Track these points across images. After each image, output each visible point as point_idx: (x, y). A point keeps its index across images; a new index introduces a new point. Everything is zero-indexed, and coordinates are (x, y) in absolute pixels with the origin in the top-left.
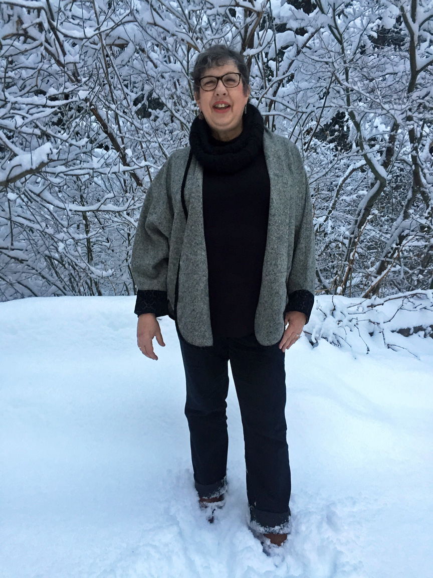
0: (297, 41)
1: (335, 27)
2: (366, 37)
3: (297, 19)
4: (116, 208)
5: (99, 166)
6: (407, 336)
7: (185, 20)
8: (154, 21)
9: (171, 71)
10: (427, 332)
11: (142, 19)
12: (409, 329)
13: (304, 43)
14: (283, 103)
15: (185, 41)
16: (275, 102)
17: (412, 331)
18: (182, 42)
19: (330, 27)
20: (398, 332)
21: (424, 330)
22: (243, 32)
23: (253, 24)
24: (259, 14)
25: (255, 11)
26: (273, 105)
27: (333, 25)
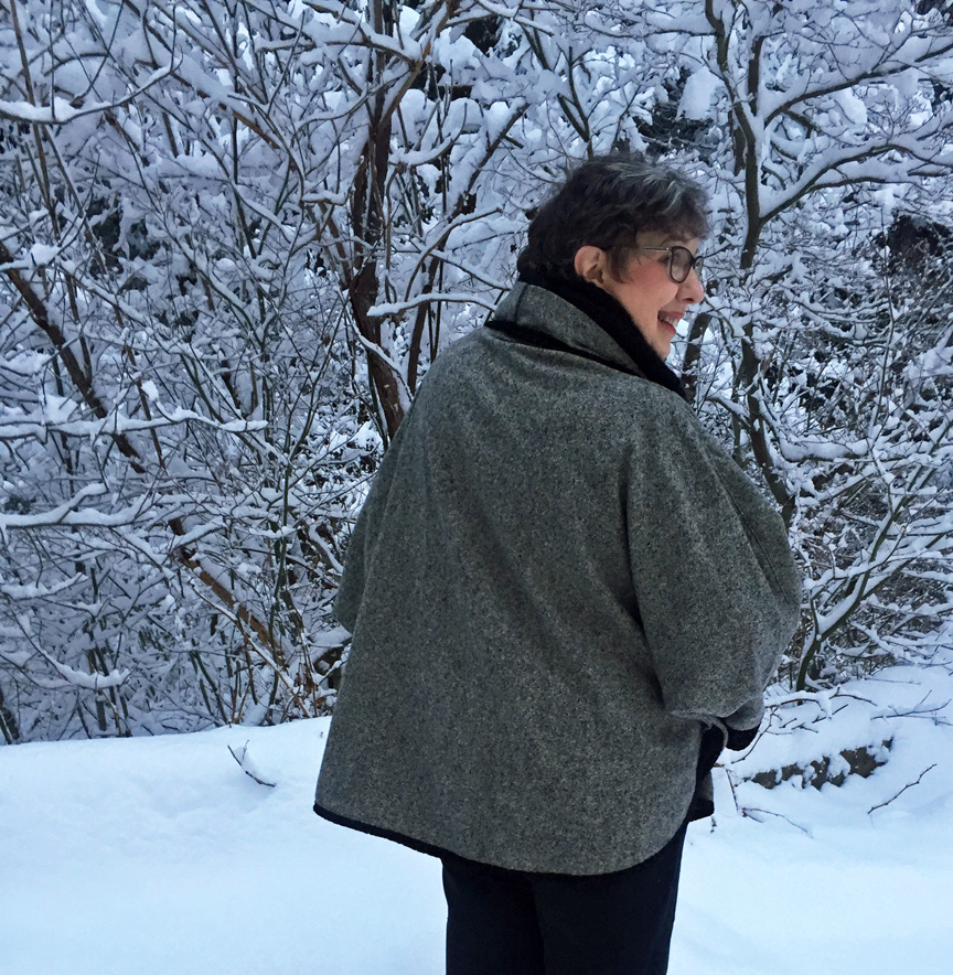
0: (485, 123)
1: (572, 100)
2: (630, 123)
3: (491, 78)
4: (104, 518)
5: (64, 417)
6: (770, 788)
7: (225, 59)
8: (152, 56)
9: (187, 173)
10: (807, 775)
11: (123, 50)
12: (774, 773)
13: (501, 130)
14: (463, 266)
15: (229, 109)
16: (443, 261)
17: (779, 776)
18: (221, 111)
19: (561, 99)
20: (754, 781)
21: (801, 772)
22: (372, 100)
23: (399, 85)
24: (412, 64)
25: (405, 58)
26: (438, 269)
27: (569, 95)
